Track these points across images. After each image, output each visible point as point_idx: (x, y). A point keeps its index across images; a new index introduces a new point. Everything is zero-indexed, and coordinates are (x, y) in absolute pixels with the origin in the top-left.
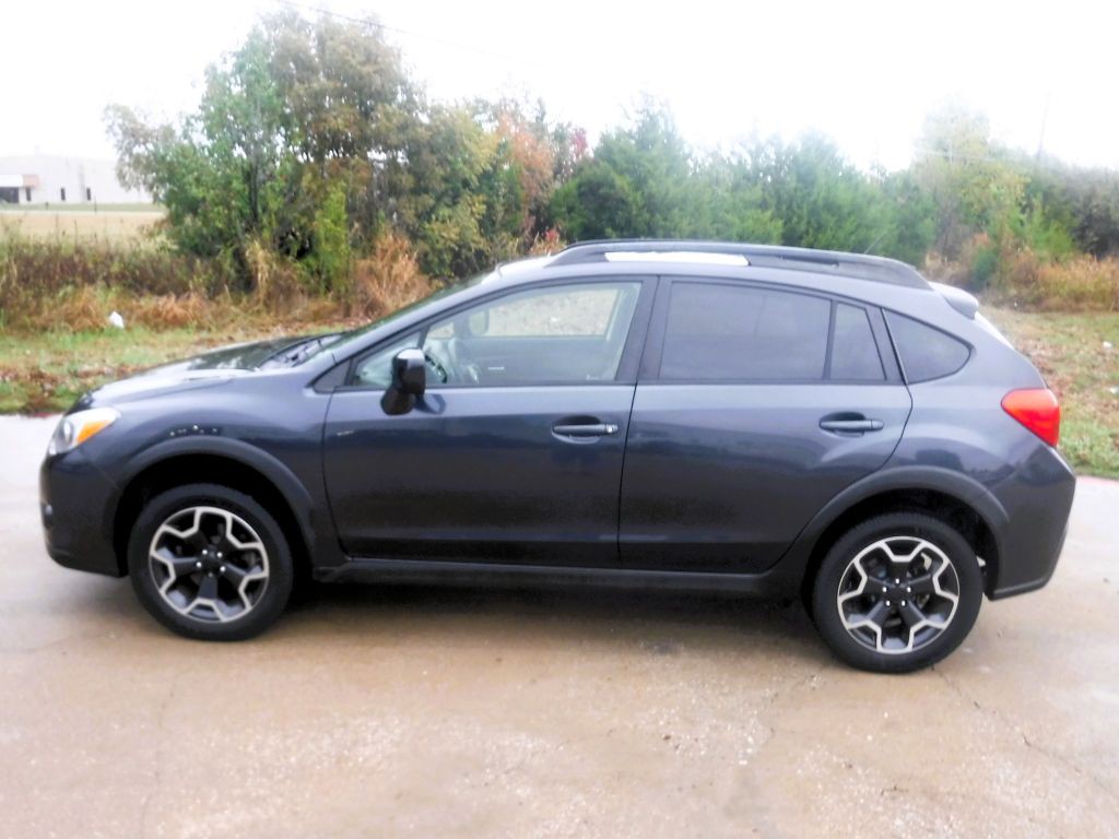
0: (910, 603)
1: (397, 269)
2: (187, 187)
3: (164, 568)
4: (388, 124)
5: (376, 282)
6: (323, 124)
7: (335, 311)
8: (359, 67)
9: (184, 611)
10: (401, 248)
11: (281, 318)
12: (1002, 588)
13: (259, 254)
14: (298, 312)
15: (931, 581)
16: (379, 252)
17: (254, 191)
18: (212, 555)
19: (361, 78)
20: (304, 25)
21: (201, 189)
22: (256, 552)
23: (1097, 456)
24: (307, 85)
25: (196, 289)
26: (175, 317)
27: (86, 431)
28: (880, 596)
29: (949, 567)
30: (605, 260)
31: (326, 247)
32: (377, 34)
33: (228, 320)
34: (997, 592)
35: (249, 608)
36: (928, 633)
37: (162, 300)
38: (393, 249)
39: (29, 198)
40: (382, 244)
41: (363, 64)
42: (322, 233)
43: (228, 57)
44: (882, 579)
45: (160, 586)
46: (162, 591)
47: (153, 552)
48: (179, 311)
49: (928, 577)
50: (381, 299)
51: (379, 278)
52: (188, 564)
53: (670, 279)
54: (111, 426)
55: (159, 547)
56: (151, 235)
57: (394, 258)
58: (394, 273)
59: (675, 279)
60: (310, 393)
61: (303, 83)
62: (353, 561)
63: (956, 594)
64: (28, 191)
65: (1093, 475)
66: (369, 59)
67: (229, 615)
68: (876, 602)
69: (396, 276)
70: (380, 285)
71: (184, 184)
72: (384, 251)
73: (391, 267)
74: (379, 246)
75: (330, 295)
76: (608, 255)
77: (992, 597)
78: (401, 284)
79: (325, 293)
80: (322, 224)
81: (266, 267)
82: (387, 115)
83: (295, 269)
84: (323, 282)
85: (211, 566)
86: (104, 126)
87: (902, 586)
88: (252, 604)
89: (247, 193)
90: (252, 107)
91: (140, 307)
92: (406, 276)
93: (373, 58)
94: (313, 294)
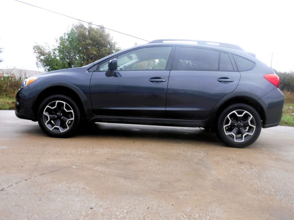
0: (243, 128)
2: (54, 66)
3: (47, 117)
4: (105, 52)
6: (89, 52)
8: (98, 38)
9: (51, 129)
12: (267, 124)
15: (248, 122)
18: (60, 114)
19: (99, 41)
20: (85, 28)
21: (57, 67)
22: (71, 113)
23: (290, 122)
24: (85, 42)
27: (29, 82)
28: (234, 126)
29: (252, 118)
30: (163, 42)
32: (103, 31)
34: (266, 125)
35: (68, 128)
36: (248, 137)
41: (100, 37)
43: (66, 35)
44: (235, 122)
45: (45, 122)
46: (46, 124)
47: (44, 113)
49: (247, 121)
52: (53, 117)
53: (179, 46)
54: (36, 80)
55: (46, 112)
59: (180, 46)
60: (87, 72)
61: (84, 42)
62: (96, 116)
63: (255, 126)
65: (289, 126)
66: (101, 36)
67: (63, 131)
68: (234, 128)
71: (53, 65)
76: (163, 41)
77: (264, 127)
82: (105, 50)
85: (59, 117)
86: (34, 51)
87: (241, 123)
88: (69, 127)
90: (71, 47)
93: (102, 36)
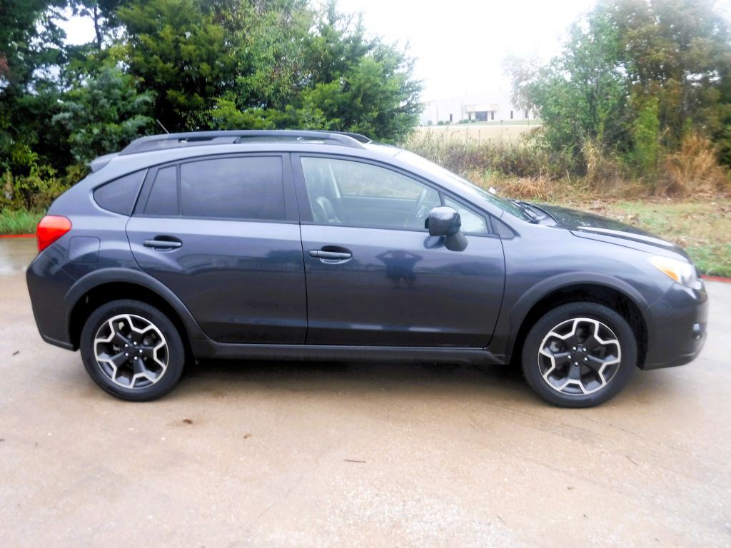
1: (698, 160)
2: (550, 107)
5: (679, 171)
6: (648, 57)
7: (643, 191)
10: (703, 145)
11: (601, 195)
13: (591, 151)
14: (614, 191)
16: (683, 148)
17: (593, 108)
21: (557, 107)
25: (544, 174)
26: (529, 191)
31: (640, 145)
33: (563, 195)
37: (523, 181)
38: (696, 146)
39: (493, 118)
40: (687, 143)
42: (638, 134)
48: (532, 188)
50: (682, 183)
51: (682, 168)
56: (528, 139)
57: (696, 153)
58: (694, 164)
64: (492, 113)
69: (696, 166)
70: (682, 172)
71: (548, 105)
72: (689, 148)
73: (693, 160)
74: (684, 143)
75: (640, 180)
78: (699, 172)
79: (637, 178)
80: (639, 128)
81: (595, 159)
83: (616, 161)
84: (637, 169)
89: (588, 109)
91: (509, 184)
92: (704, 166)
94: (627, 178)
